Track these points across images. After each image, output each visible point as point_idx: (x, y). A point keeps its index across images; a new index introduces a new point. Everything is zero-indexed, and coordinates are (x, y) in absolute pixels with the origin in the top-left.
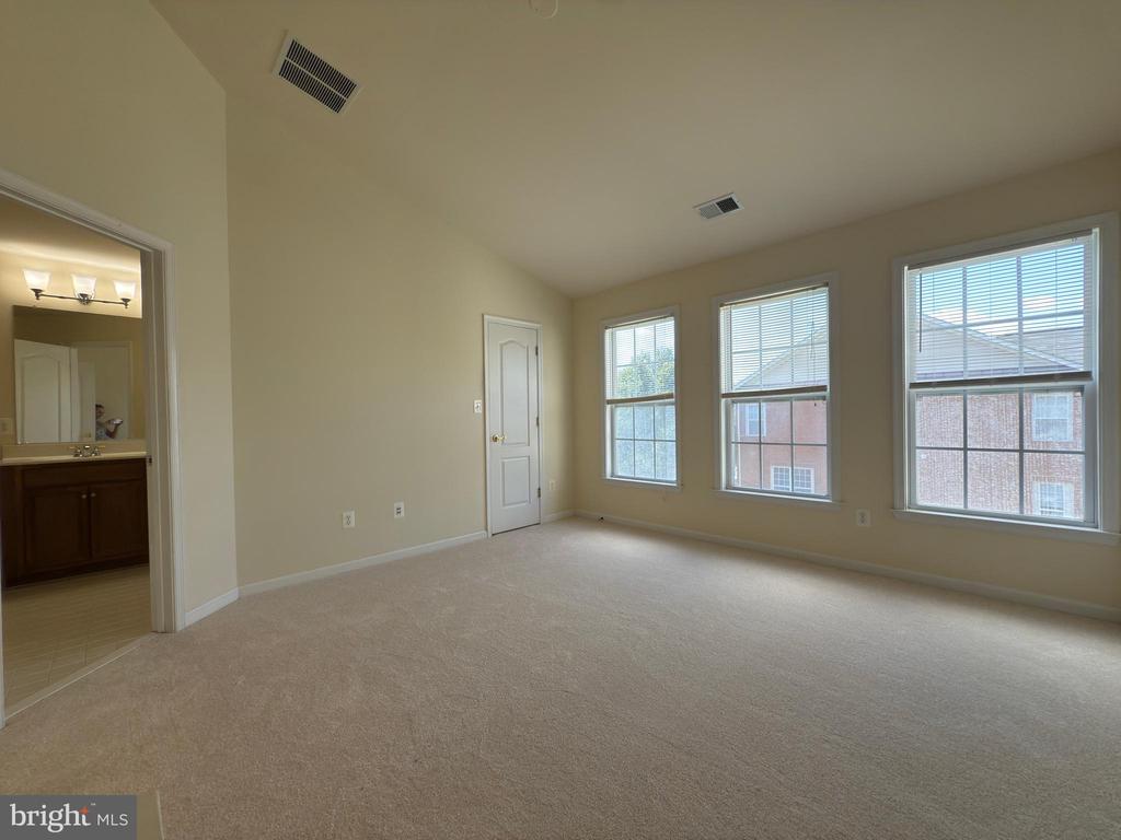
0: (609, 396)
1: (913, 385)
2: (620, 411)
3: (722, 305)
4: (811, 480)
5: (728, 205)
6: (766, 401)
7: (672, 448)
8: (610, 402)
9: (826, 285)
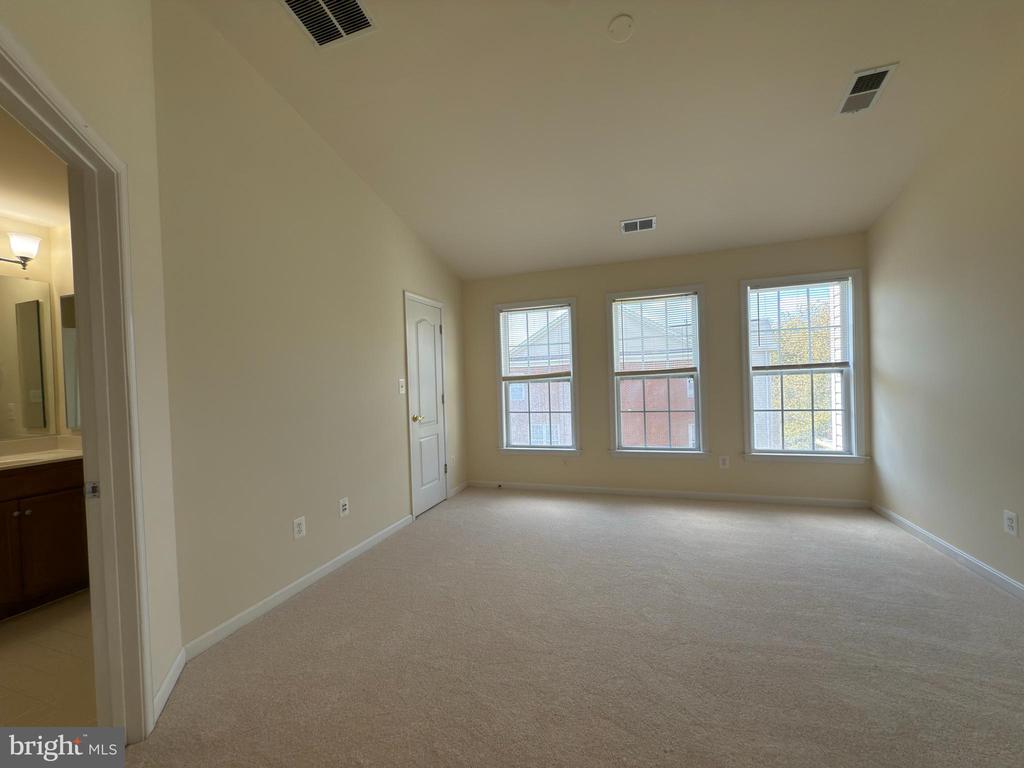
0: (504, 375)
1: (755, 368)
2: (514, 387)
3: (614, 301)
4: (687, 438)
5: (647, 224)
6: (647, 378)
7: (568, 418)
8: (505, 379)
9: (696, 293)
